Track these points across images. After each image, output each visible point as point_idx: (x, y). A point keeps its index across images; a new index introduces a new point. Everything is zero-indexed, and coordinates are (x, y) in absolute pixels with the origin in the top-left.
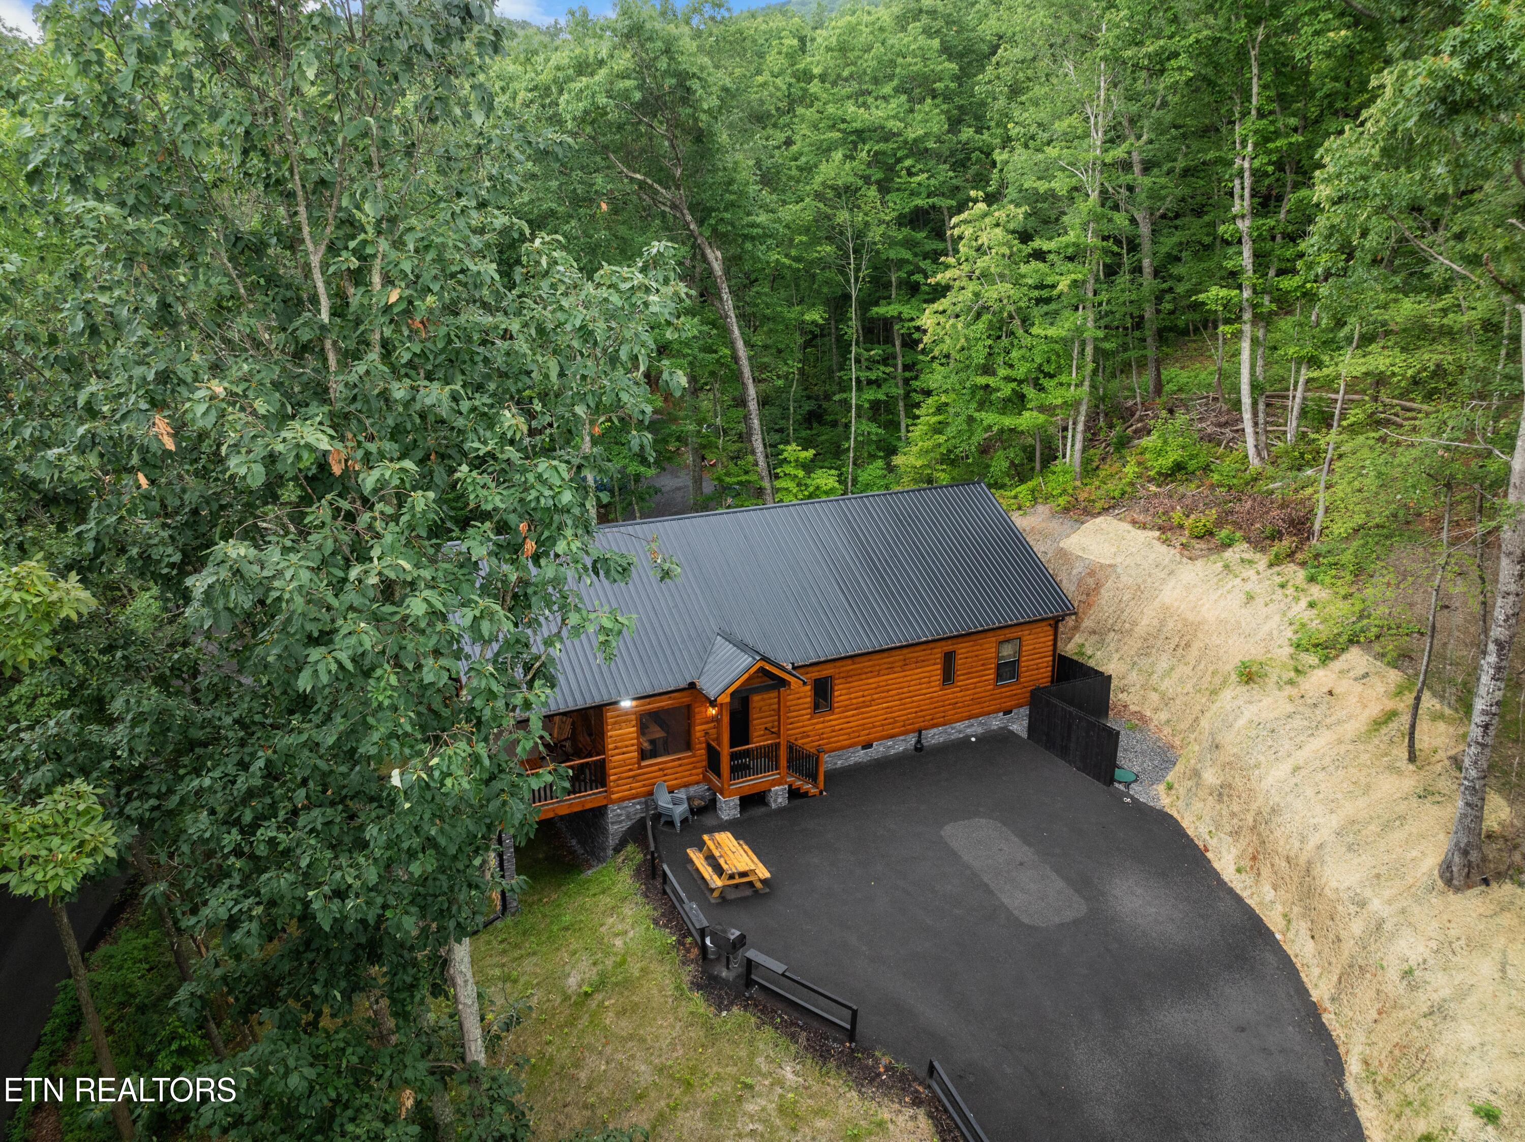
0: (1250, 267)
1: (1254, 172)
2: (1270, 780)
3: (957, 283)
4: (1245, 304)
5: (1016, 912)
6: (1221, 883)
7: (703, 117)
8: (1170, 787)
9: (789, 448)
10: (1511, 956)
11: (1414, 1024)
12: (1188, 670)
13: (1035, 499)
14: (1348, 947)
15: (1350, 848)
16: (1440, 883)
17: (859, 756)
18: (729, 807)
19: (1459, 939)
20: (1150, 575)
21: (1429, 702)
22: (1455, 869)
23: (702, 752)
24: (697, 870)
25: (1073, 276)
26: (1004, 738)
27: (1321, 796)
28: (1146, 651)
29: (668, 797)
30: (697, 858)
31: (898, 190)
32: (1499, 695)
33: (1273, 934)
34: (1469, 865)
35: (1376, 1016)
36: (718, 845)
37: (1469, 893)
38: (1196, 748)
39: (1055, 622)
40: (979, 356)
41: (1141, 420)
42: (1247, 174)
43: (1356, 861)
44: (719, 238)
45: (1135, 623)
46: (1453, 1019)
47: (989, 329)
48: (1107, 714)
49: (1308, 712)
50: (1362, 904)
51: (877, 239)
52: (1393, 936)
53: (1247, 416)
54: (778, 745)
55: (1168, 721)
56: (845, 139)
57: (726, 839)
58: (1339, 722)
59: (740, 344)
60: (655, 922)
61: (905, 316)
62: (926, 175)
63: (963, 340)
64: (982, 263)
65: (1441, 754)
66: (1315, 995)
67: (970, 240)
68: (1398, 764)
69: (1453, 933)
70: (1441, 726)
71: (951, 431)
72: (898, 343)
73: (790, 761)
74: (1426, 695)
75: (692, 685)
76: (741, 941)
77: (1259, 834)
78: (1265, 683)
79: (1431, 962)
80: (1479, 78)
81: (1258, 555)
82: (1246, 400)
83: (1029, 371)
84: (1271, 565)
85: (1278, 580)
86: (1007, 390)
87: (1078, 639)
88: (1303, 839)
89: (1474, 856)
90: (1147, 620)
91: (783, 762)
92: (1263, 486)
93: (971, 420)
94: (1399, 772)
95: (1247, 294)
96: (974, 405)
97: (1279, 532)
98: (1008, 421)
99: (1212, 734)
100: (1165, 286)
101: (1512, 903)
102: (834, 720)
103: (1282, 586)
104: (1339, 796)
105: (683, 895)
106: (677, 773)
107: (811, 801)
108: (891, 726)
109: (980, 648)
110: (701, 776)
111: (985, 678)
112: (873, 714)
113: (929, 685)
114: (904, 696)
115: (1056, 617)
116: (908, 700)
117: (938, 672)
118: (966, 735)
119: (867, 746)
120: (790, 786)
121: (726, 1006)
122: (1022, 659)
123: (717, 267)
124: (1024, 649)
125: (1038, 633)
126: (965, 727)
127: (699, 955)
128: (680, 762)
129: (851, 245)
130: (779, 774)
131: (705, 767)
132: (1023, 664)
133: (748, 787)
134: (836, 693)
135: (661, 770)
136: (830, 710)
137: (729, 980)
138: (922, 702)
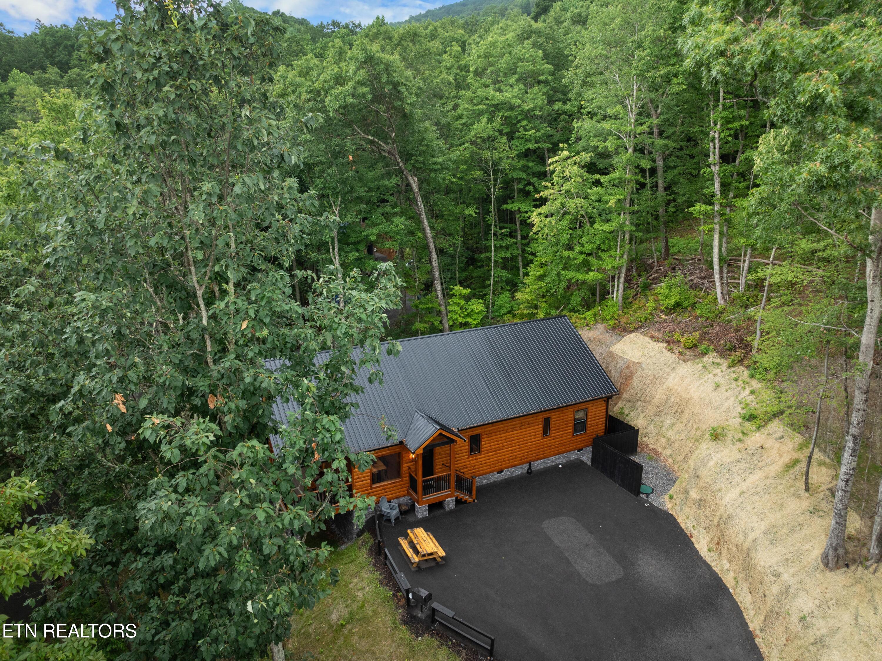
0: (719, 192)
1: (720, 139)
2: (727, 499)
3: (551, 197)
4: (716, 213)
5: (583, 576)
6: (700, 557)
7: (408, 107)
8: (671, 498)
9: (456, 288)
10: (861, 610)
11: (806, 648)
12: (682, 426)
13: (596, 320)
14: (770, 600)
15: (771, 542)
16: (821, 565)
17: (496, 477)
18: (422, 511)
19: (831, 599)
20: (661, 370)
21: (818, 455)
22: (830, 558)
23: (406, 479)
24: (404, 550)
25: (618, 197)
26: (577, 465)
27: (755, 510)
28: (658, 414)
29: (388, 505)
30: (404, 543)
31: (518, 138)
32: (854, 464)
33: (728, 589)
34: (838, 556)
35: (785, 642)
36: (416, 536)
37: (838, 572)
38: (686, 476)
39: (607, 399)
40: (565, 240)
41: (656, 272)
42: (717, 141)
43: (774, 550)
44: (416, 170)
45: (652, 397)
46: (828, 647)
47: (571, 223)
48: (636, 450)
49: (749, 458)
50: (778, 576)
51: (507, 167)
52: (795, 596)
53: (717, 276)
54: (449, 475)
55: (671, 455)
56: (488, 109)
57: (420, 532)
58: (767, 465)
59: (428, 230)
60: (381, 583)
61: (522, 210)
62: (534, 131)
63: (555, 231)
64: (567, 186)
65: (824, 487)
66: (751, 627)
67: (559, 173)
68: (799, 492)
69: (828, 596)
70: (824, 470)
71: (548, 279)
72: (518, 223)
73: (456, 481)
74: (816, 450)
75: (401, 443)
76: (429, 597)
77: (721, 530)
78: (725, 440)
79: (816, 612)
80: (836, 176)
81: (722, 360)
82: (716, 267)
83: (592, 248)
84: (729, 367)
85: (734, 376)
86: (581, 258)
87: (620, 404)
88: (745, 536)
89: (841, 551)
90: (659, 395)
91: (453, 484)
92: (726, 317)
93: (559, 274)
94: (800, 497)
95: (716, 208)
96: (561, 266)
97: (735, 346)
98: (581, 277)
99: (695, 469)
100: (670, 198)
101: (862, 578)
102: (481, 458)
103: (736, 380)
104: (766, 510)
105: (396, 568)
106: (393, 491)
107: (468, 505)
108: (513, 460)
109: (564, 415)
110: (406, 492)
111: (567, 431)
112: (504, 454)
113: (535, 436)
114: (521, 443)
115: (606, 397)
116: (523, 445)
117: (541, 429)
118: (556, 464)
119: (501, 472)
120: (457, 498)
121: (420, 634)
122: (588, 420)
123: (415, 187)
124: (590, 414)
125: (597, 405)
126: (556, 459)
127: (405, 603)
128: (394, 484)
129: (491, 170)
130: (450, 491)
131: (409, 487)
132: (588, 423)
133: (433, 499)
134: (483, 443)
135: (383, 489)
136: (479, 452)
137: (422, 619)
138: (532, 446)
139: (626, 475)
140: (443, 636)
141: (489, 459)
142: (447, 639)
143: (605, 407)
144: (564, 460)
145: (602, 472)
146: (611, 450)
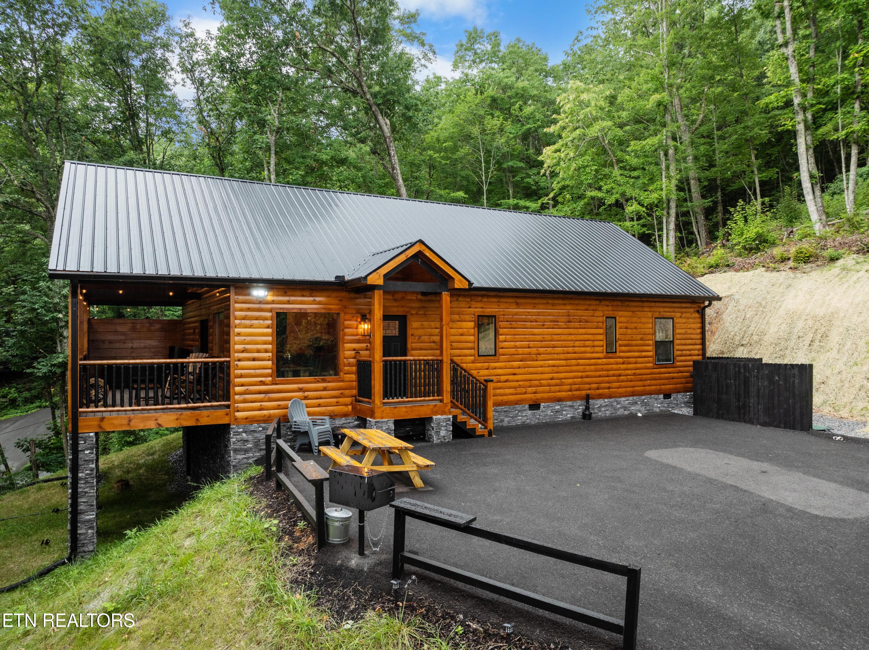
17: (527, 416)
23: (351, 377)
26: (668, 415)
30: (332, 451)
36: (362, 434)
39: (702, 309)
53: (809, 197)
54: (439, 363)
75: (340, 279)
82: (807, 184)
90: (774, 328)
91: (447, 384)
102: (499, 368)
106: (321, 398)
107: (479, 440)
108: (557, 388)
109: (639, 320)
110: (350, 407)
111: (644, 354)
112: (540, 369)
113: (593, 349)
114: (569, 356)
115: (703, 299)
116: (574, 362)
117: (601, 337)
118: (631, 413)
119: (535, 406)
120: (455, 417)
121: (352, 612)
122: (676, 342)
123: (387, 130)
124: (677, 331)
125: (688, 318)
126: (629, 403)
127: (313, 544)
128: (325, 385)
129: (482, 155)
130: (441, 401)
131: (355, 396)
132: (677, 347)
133: (405, 410)
134: (501, 338)
135: (300, 390)
136: (495, 355)
137: (362, 570)
138: (588, 368)
139: (776, 398)
140: (434, 614)
141: (514, 374)
142: (448, 621)
143: (699, 325)
144: (643, 409)
145: (719, 416)
146: (735, 365)
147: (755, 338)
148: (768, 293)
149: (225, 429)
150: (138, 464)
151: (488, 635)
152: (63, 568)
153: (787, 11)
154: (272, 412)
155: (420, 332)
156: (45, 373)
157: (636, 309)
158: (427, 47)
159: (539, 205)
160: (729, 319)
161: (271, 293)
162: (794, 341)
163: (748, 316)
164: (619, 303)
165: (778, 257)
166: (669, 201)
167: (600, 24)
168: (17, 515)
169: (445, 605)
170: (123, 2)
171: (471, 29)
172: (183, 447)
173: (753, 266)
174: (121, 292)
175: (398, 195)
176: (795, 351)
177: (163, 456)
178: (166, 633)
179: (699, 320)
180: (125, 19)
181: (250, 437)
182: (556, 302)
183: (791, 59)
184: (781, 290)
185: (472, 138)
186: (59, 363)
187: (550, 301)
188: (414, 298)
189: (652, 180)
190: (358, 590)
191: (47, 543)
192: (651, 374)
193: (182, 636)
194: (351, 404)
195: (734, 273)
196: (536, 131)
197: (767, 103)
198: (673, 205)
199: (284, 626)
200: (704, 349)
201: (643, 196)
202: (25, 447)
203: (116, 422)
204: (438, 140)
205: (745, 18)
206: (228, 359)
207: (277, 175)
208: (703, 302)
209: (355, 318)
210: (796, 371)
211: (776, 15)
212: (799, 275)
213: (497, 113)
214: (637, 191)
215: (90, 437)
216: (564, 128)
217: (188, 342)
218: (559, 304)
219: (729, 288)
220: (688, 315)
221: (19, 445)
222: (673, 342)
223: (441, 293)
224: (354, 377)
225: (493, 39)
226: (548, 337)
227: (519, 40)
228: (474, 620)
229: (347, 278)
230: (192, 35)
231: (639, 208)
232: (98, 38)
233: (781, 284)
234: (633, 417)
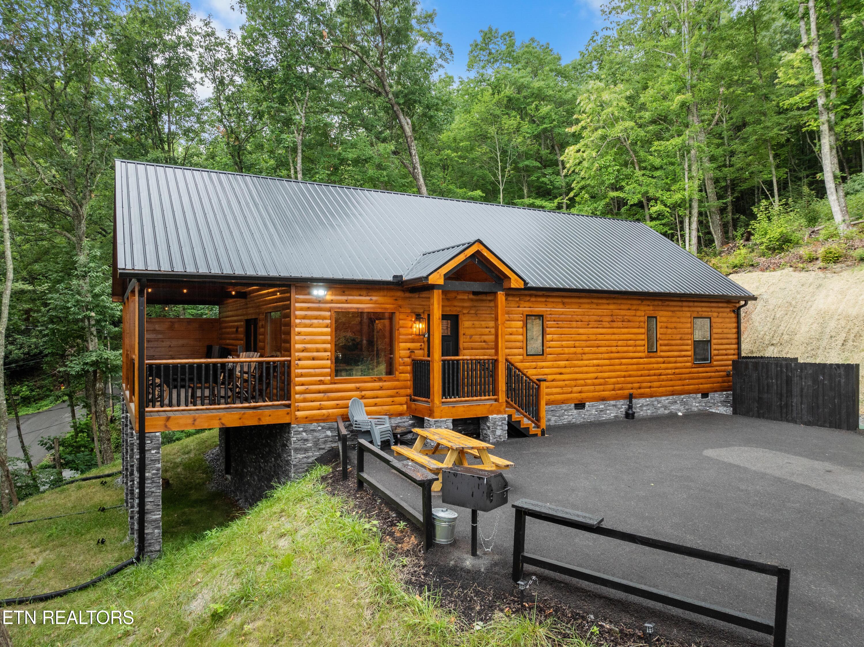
17: (572, 415)
23: (406, 376)
39: (738, 309)
75: (397, 279)
102: (546, 367)
106: (377, 397)
107: (533, 439)
108: (601, 387)
109: (678, 320)
110: (405, 406)
111: (683, 353)
112: (585, 369)
113: (635, 349)
114: (612, 355)
115: (738, 299)
116: (617, 361)
117: (643, 337)
118: (671, 412)
119: (580, 406)
120: (510, 416)
121: (479, 613)
122: (714, 341)
123: (408, 129)
124: (715, 331)
125: (724, 318)
126: (669, 403)
127: (418, 545)
128: (380, 384)
129: (498, 154)
130: (496, 400)
131: (410, 396)
132: (714, 347)
133: (463, 409)
134: (549, 337)
135: (358, 389)
136: (543, 354)
137: (479, 571)
138: (630, 367)
139: (821, 398)
140: (564, 615)
141: (561, 374)
142: (580, 621)
143: (735, 325)
144: (682, 408)
145: (760, 416)
146: (777, 365)
147: (786, 337)
148: (798, 293)
149: (285, 428)
150: (175, 463)
151: (625, 636)
152: (132, 568)
153: (812, 12)
154: (330, 411)
155: (472, 331)
156: (78, 372)
157: (676, 309)
158: (444, 47)
159: (556, 204)
160: (758, 318)
161: (330, 293)
162: (826, 341)
163: (778, 316)
164: (660, 303)
165: (806, 257)
166: (691, 200)
167: (614, 24)
168: (63, 514)
169: (573, 605)
170: (148, 2)
171: (486, 30)
172: (220, 446)
173: (778, 266)
174: (185, 291)
175: (419, 192)
176: (827, 350)
177: (199, 454)
178: (286, 635)
179: (734, 320)
180: (150, 18)
181: (310, 437)
182: (600, 301)
183: (816, 60)
184: (811, 289)
185: (489, 138)
186: (93, 361)
187: (595, 301)
188: (466, 297)
189: (675, 180)
190: (479, 591)
191: (103, 542)
192: (690, 373)
193: (304, 637)
194: (406, 403)
195: (761, 273)
196: (551, 131)
197: (791, 104)
198: (695, 205)
199: (412, 627)
200: (739, 349)
201: (666, 197)
202: (48, 445)
203: (181, 422)
204: (455, 140)
205: (765, 18)
206: (289, 358)
207: (304, 174)
208: (739, 302)
209: (410, 318)
210: (842, 371)
211: (800, 16)
212: (829, 275)
213: (514, 113)
214: (660, 192)
215: (156, 437)
216: (584, 128)
217: (228, 341)
218: (603, 304)
219: (758, 288)
220: (725, 315)
221: (43, 444)
222: (710, 341)
223: (495, 293)
224: (408, 376)
225: (508, 39)
226: (593, 337)
227: (533, 40)
228: (605, 620)
229: (405, 278)
230: (213, 34)
231: (662, 207)
232: (126, 37)
233: (811, 284)
234: (673, 416)
